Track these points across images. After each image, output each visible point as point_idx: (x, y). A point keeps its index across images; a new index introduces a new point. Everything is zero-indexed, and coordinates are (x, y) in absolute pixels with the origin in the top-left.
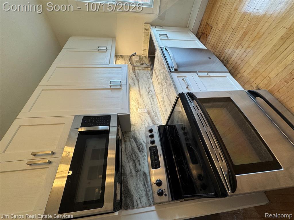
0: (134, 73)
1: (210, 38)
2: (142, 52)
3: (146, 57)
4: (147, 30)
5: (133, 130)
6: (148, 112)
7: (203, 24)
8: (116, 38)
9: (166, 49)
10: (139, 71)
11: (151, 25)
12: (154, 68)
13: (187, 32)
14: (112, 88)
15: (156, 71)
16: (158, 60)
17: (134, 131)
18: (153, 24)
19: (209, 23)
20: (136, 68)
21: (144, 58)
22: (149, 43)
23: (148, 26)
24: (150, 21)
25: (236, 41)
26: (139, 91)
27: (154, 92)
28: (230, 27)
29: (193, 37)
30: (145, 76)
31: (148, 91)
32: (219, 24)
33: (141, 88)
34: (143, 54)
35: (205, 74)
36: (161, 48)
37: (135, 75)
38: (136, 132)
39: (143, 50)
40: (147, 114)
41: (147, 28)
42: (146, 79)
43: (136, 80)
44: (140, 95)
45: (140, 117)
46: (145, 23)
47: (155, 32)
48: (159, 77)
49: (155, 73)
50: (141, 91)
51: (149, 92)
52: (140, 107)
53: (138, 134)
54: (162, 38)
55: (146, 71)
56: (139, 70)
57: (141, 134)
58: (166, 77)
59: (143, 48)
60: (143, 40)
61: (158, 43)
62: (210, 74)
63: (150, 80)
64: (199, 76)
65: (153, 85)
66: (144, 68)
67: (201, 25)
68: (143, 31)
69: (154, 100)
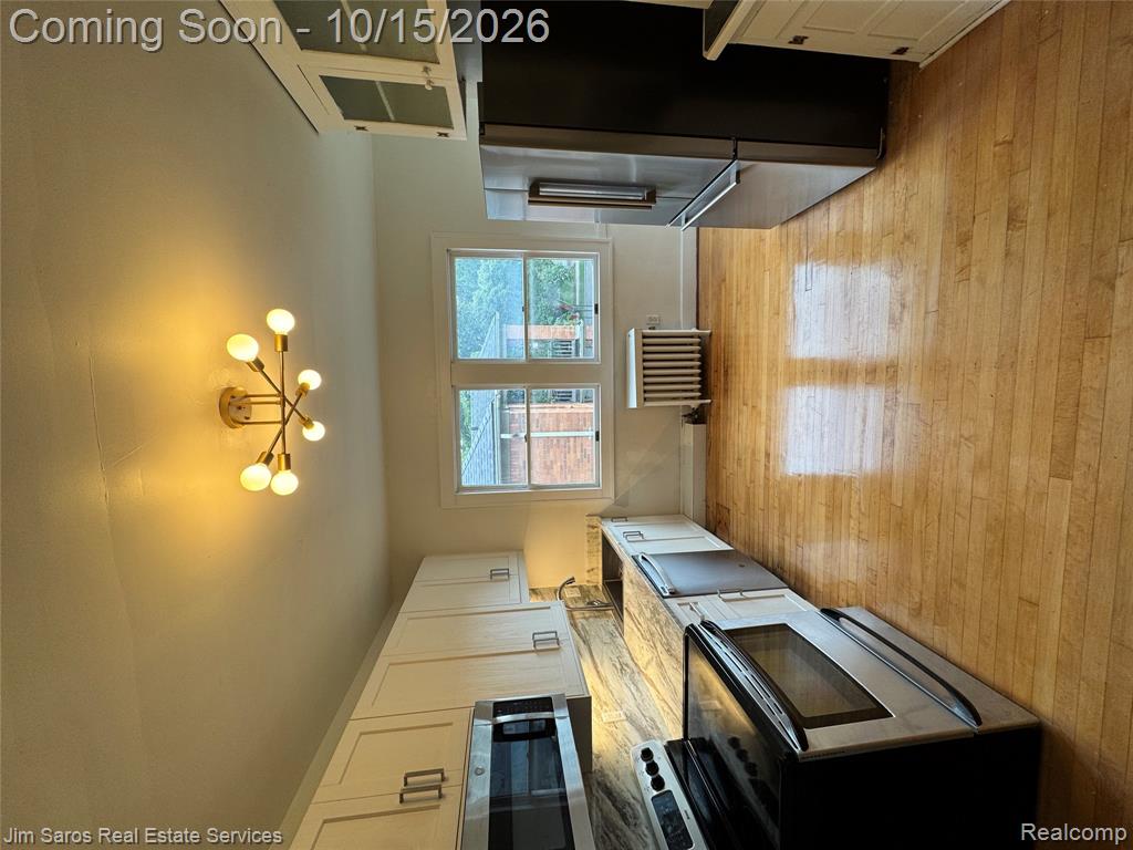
0: (574, 625)
1: (733, 529)
2: (586, 576)
3: (596, 587)
4: (593, 527)
5: (598, 767)
6: (630, 719)
7: (710, 504)
8: (522, 550)
9: (643, 558)
10: (584, 622)
11: (602, 517)
12: (625, 606)
13: (682, 523)
14: (538, 648)
15: (632, 609)
16: (631, 582)
17: (601, 770)
18: (605, 516)
19: (720, 502)
20: (575, 613)
21: (592, 591)
22: (601, 554)
23: (595, 521)
24: (599, 511)
25: (776, 528)
26: (596, 667)
27: (635, 669)
28: (757, 509)
29: (699, 530)
30: (603, 633)
31: (619, 666)
32: (739, 504)
33: (598, 661)
34: (588, 581)
35: (737, 595)
36: (634, 558)
37: (578, 631)
38: (607, 772)
39: (589, 571)
40: (627, 724)
41: (594, 524)
42: (607, 639)
43: (582, 643)
44: (600, 677)
45: (611, 734)
46: (589, 515)
47: (615, 531)
48: (641, 620)
49: (630, 614)
50: (600, 668)
51: (622, 669)
52: (605, 707)
53: (612, 776)
54: (630, 538)
55: (603, 621)
56: (585, 618)
57: (621, 778)
58: (655, 611)
59: (587, 567)
60: (586, 549)
61: (625, 549)
62: (746, 594)
63: (619, 640)
64: (725, 600)
65: (628, 649)
66: (597, 614)
67: (707, 506)
68: (586, 530)
69: (641, 688)
